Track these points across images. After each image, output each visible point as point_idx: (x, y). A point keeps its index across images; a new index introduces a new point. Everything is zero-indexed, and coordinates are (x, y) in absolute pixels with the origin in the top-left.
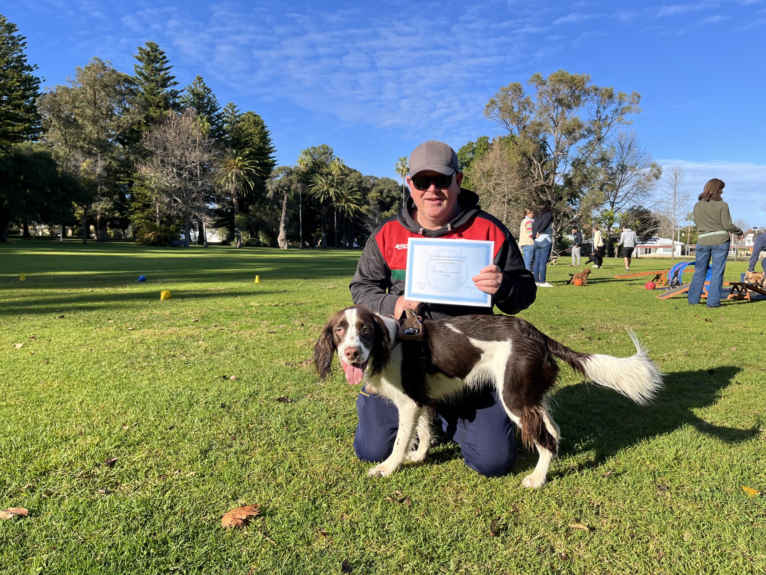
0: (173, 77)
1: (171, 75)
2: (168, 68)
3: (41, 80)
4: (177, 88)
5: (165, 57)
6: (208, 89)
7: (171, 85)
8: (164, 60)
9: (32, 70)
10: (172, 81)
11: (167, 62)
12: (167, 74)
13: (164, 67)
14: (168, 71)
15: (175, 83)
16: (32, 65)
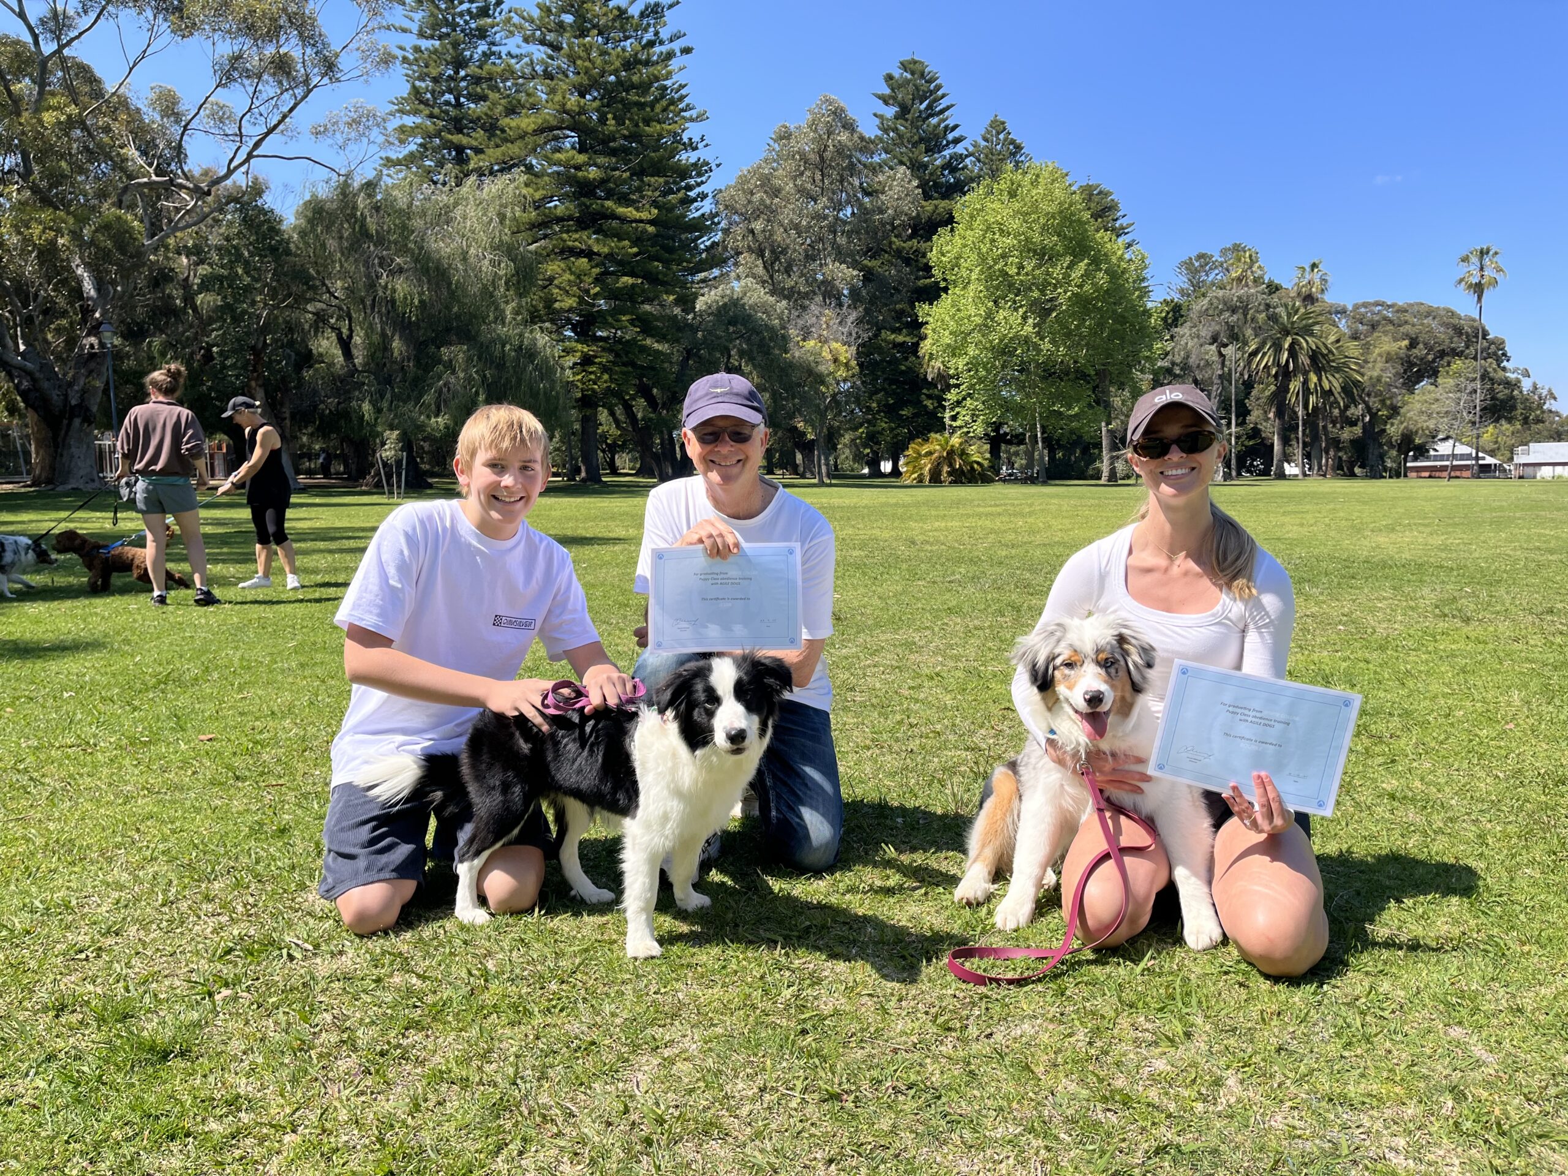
0: (955, 128)
1: (951, 122)
2: (946, 108)
3: (712, 166)
4: (960, 149)
5: (938, 88)
6: (1017, 146)
7: (947, 145)
8: (940, 93)
9: (696, 148)
10: (950, 137)
11: (943, 96)
12: (945, 119)
13: (937, 109)
14: (946, 114)
15: (957, 141)
16: (695, 139)
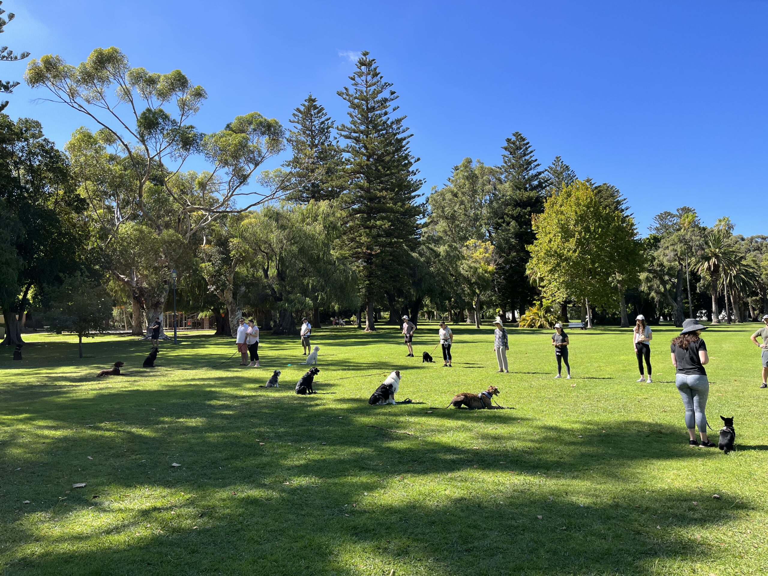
0: (536, 160)
1: (533, 158)
2: (531, 152)
3: (423, 182)
4: (539, 169)
5: (528, 143)
6: (567, 167)
7: (535, 167)
8: (528, 145)
9: (415, 174)
10: (536, 163)
12: (531, 157)
13: (528, 152)
14: (531, 154)
15: (538, 165)
